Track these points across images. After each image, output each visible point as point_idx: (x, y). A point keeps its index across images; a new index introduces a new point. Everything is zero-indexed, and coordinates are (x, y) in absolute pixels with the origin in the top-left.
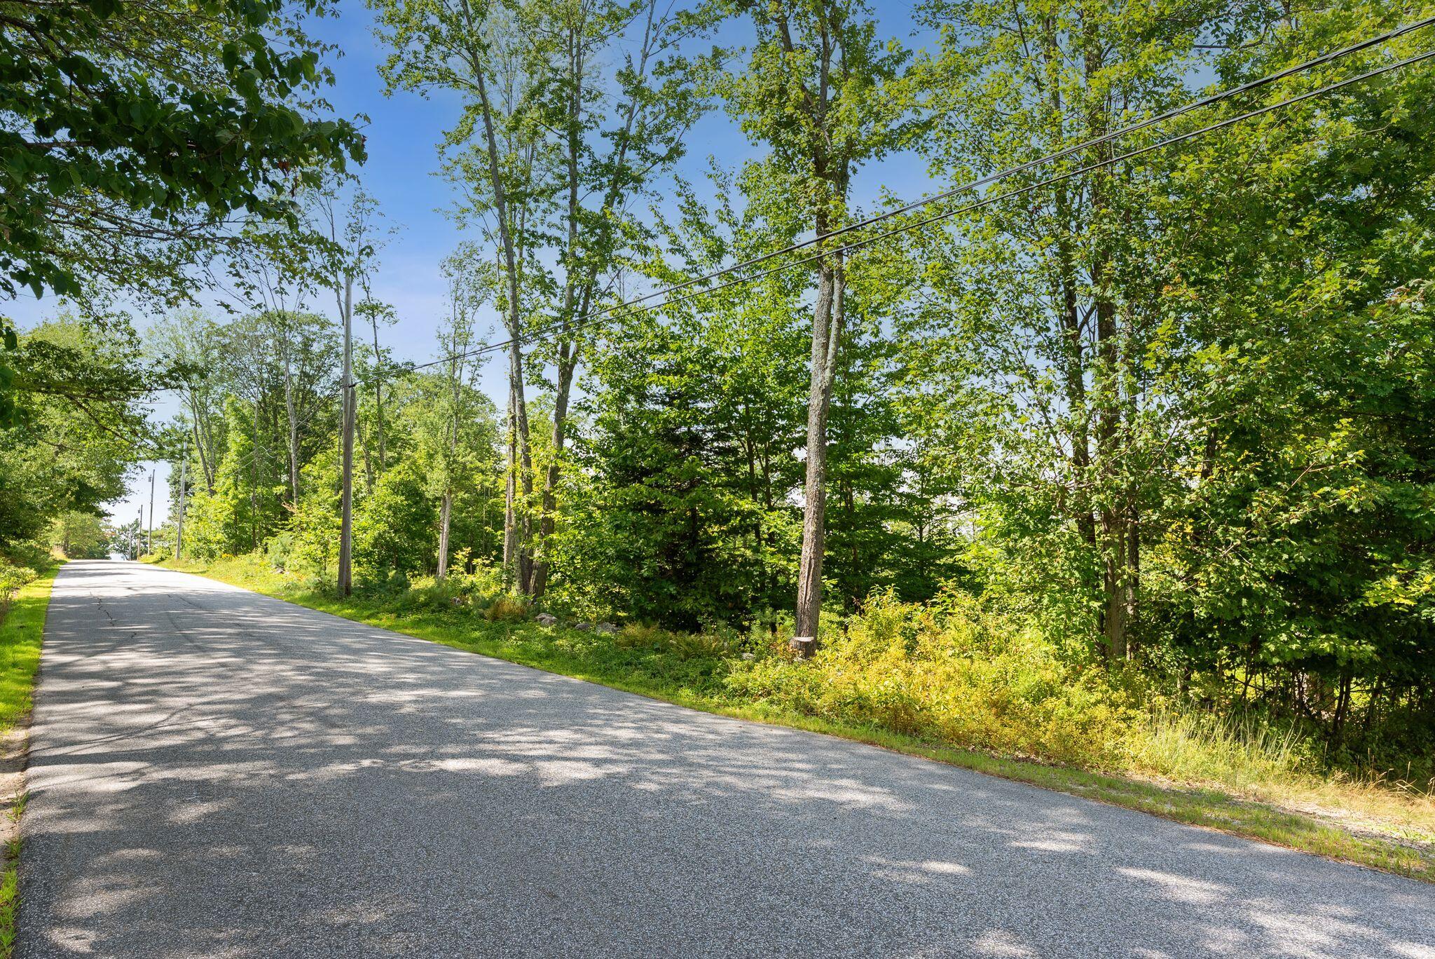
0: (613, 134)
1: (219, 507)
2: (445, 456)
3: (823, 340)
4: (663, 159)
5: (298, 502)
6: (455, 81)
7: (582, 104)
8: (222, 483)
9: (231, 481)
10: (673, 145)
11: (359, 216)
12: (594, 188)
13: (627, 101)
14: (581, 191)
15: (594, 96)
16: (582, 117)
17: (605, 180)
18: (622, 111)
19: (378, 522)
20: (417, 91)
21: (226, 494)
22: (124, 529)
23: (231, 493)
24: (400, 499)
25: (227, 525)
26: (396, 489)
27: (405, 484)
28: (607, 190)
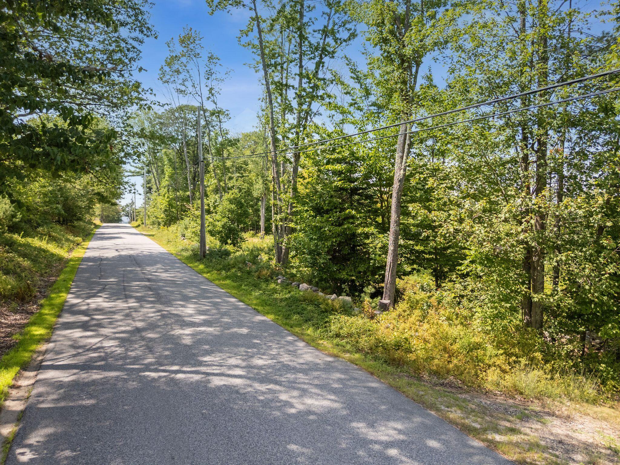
0: (319, 30)
1: (162, 202)
2: (262, 177)
3: (401, 154)
4: (345, 41)
5: (193, 203)
6: (244, 5)
7: (305, 14)
8: (163, 191)
9: (166, 190)
10: (351, 32)
11: (210, 66)
12: (311, 58)
13: (327, 10)
14: (305, 60)
15: (311, 9)
16: (305, 20)
17: (316, 54)
18: (324, 16)
19: (224, 217)
20: (226, 11)
21: (164, 196)
22: (127, 206)
23: (166, 195)
24: (233, 206)
25: (166, 210)
26: (231, 201)
27: (235, 199)
28: (317, 59)
